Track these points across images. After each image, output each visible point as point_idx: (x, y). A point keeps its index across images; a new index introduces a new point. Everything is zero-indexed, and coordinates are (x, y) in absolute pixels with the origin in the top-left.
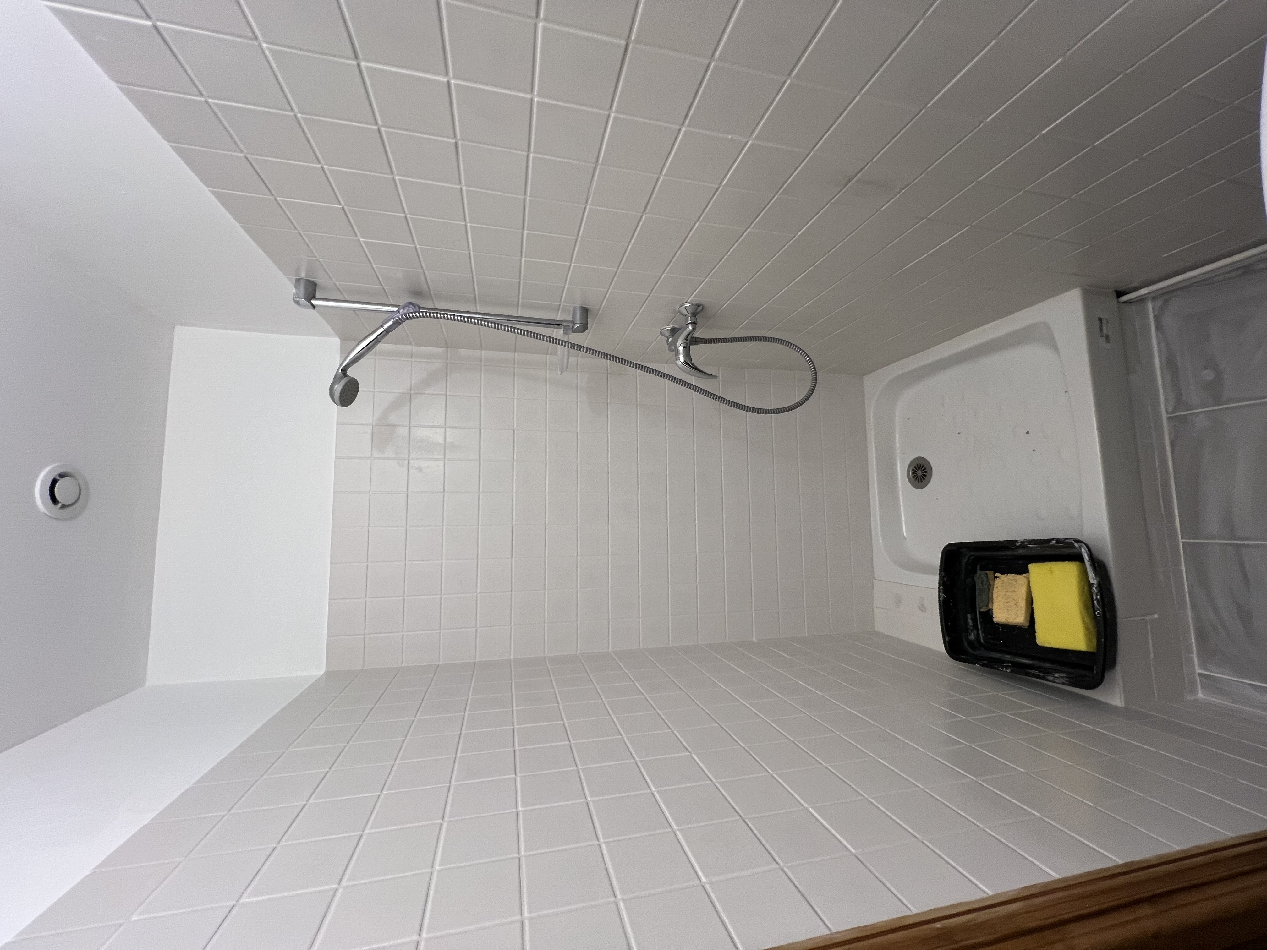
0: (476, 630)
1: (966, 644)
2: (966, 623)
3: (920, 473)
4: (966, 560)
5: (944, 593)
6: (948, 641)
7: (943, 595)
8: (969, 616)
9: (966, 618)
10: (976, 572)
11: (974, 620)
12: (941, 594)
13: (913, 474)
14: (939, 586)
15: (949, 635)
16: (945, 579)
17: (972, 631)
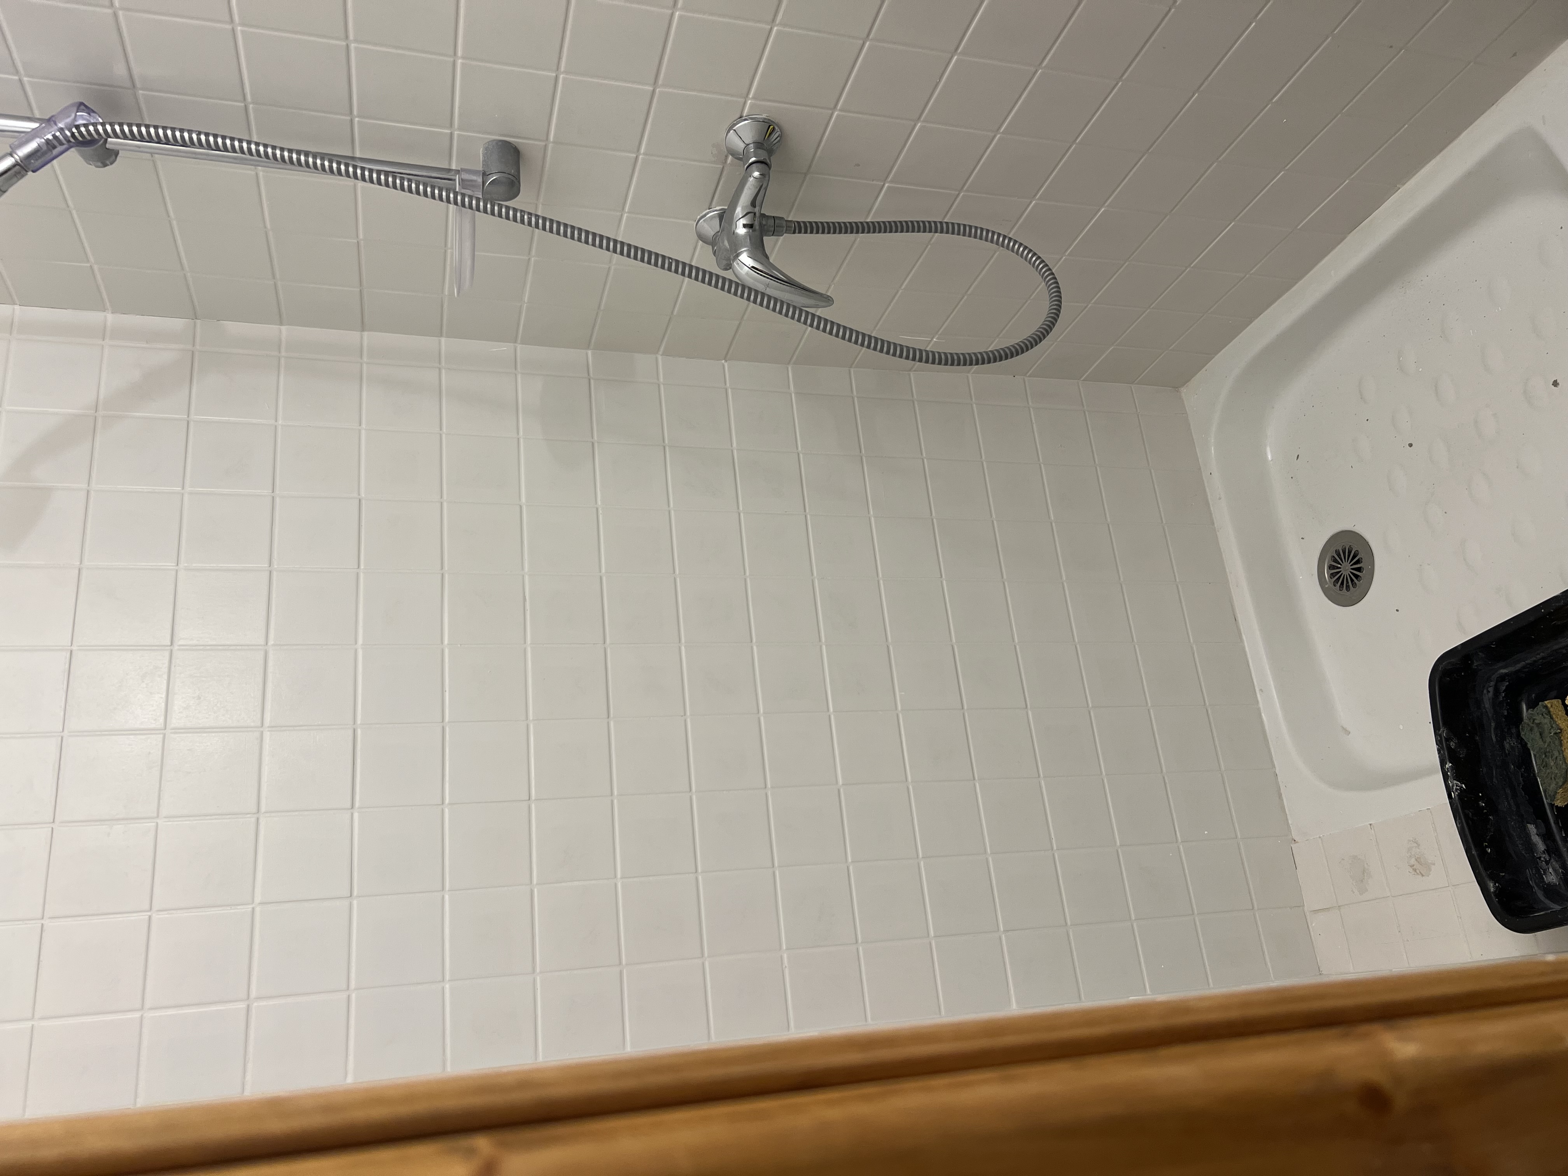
0: (248, 1009)
1: (1540, 895)
2: (1530, 846)
3: (1346, 568)
4: (1491, 694)
5: (1457, 778)
6: (1495, 892)
7: (1454, 783)
8: (1532, 828)
9: (1528, 836)
10: (1520, 719)
11: (1548, 836)
12: (1452, 782)
13: (1332, 575)
14: (1443, 763)
15: (1493, 878)
16: (1452, 745)
17: (1547, 863)
